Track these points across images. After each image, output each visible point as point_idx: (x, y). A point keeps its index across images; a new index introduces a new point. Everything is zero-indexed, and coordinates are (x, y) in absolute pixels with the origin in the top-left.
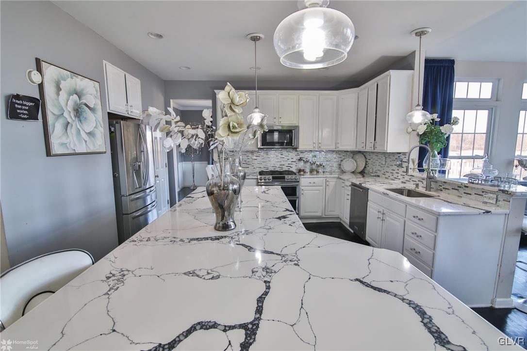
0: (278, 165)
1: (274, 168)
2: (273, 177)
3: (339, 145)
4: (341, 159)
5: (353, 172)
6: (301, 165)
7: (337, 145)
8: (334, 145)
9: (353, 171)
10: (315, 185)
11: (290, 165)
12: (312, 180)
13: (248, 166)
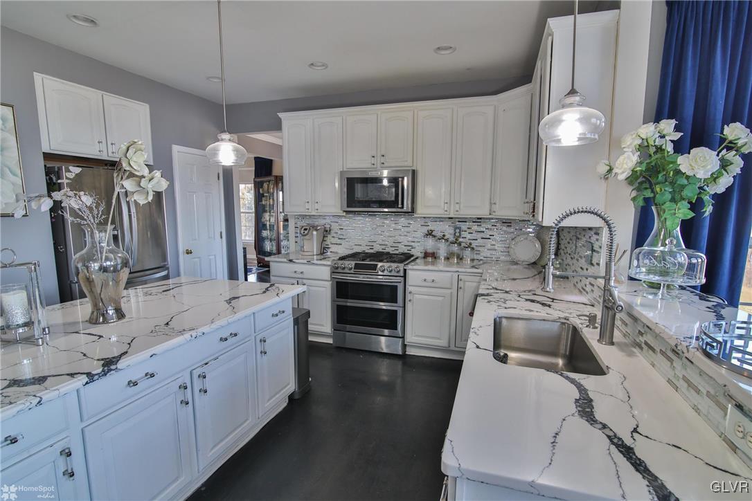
0: (390, 242)
1: (383, 247)
2: (356, 264)
3: (495, 208)
4: (512, 236)
5: (534, 263)
6: (430, 244)
7: (493, 206)
8: (488, 206)
9: (533, 260)
10: (433, 285)
11: (413, 244)
12: (430, 276)
13: (339, 241)
